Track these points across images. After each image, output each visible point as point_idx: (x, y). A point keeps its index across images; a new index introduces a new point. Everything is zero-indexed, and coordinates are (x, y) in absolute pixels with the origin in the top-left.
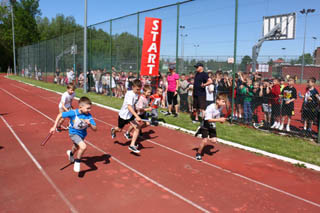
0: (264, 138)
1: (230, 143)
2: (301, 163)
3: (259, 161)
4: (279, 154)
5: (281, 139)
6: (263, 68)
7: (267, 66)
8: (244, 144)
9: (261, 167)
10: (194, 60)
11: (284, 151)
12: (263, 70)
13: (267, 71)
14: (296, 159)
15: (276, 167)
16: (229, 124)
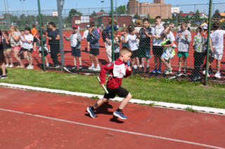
0: (71, 80)
2: (95, 96)
3: (59, 101)
4: (79, 91)
5: (84, 78)
6: (85, 20)
7: (88, 18)
8: (51, 88)
9: (60, 105)
10: (23, 15)
11: (84, 88)
13: (88, 21)
14: (92, 93)
15: (75, 103)
16: (43, 72)
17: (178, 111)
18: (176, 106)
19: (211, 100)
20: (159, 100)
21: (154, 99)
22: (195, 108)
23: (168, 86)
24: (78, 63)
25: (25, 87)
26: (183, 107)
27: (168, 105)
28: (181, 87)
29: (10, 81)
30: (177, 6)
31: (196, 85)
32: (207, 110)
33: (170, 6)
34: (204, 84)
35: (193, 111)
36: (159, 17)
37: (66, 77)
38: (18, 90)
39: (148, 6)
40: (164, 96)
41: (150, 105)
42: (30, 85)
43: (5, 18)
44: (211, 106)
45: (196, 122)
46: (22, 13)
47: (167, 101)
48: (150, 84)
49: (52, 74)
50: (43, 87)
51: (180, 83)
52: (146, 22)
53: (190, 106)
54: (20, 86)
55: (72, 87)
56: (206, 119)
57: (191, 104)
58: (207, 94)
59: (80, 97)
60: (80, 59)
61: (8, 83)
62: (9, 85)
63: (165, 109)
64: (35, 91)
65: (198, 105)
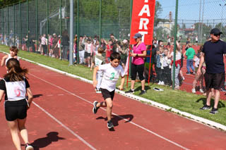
29: (194, 111)
38: (202, 125)
42: (221, 123)
43: (196, 29)
54: (207, 121)
61: (192, 113)
62: (192, 116)
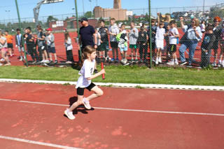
0: (48, 72)
1: (22, 81)
2: (67, 82)
3: (40, 88)
4: (54, 80)
5: (59, 69)
7: (62, 22)
9: (40, 91)
10: (9, 23)
11: (58, 77)
12: (60, 25)
13: (63, 25)
14: (65, 80)
15: (51, 89)
16: (26, 67)
17: (130, 89)
18: (128, 85)
19: (154, 79)
20: (116, 82)
21: (112, 82)
22: (142, 85)
23: (123, 70)
24: (53, 58)
25: (11, 80)
26: (134, 85)
27: (123, 85)
28: (133, 71)
30: (131, 10)
31: (144, 68)
32: (151, 86)
33: (126, 10)
34: (150, 68)
35: (141, 88)
36: (114, 19)
37: (45, 70)
39: (109, 10)
40: (120, 79)
41: (110, 86)
44: (154, 83)
45: (143, 95)
46: (8, 21)
47: (122, 82)
48: (110, 70)
49: (33, 69)
50: (26, 79)
51: (132, 68)
52: (102, 23)
53: (139, 85)
55: (49, 77)
56: (150, 92)
57: (140, 83)
58: (151, 75)
59: (56, 85)
60: (55, 55)
63: (120, 88)
64: (20, 83)
65: (145, 83)
